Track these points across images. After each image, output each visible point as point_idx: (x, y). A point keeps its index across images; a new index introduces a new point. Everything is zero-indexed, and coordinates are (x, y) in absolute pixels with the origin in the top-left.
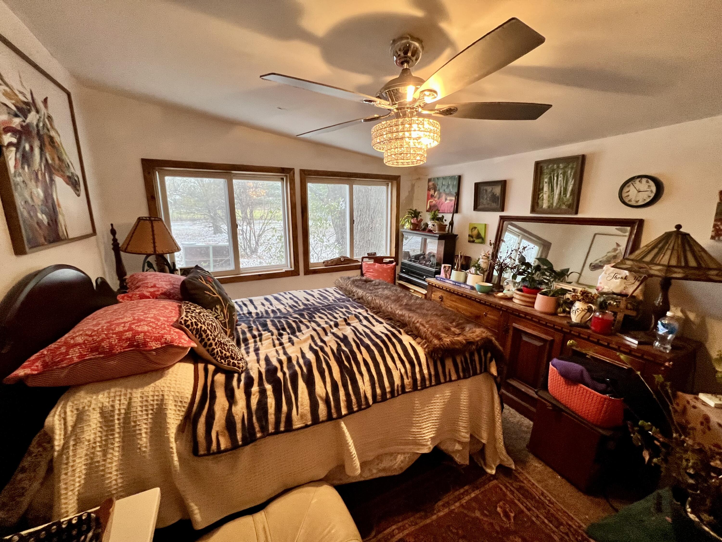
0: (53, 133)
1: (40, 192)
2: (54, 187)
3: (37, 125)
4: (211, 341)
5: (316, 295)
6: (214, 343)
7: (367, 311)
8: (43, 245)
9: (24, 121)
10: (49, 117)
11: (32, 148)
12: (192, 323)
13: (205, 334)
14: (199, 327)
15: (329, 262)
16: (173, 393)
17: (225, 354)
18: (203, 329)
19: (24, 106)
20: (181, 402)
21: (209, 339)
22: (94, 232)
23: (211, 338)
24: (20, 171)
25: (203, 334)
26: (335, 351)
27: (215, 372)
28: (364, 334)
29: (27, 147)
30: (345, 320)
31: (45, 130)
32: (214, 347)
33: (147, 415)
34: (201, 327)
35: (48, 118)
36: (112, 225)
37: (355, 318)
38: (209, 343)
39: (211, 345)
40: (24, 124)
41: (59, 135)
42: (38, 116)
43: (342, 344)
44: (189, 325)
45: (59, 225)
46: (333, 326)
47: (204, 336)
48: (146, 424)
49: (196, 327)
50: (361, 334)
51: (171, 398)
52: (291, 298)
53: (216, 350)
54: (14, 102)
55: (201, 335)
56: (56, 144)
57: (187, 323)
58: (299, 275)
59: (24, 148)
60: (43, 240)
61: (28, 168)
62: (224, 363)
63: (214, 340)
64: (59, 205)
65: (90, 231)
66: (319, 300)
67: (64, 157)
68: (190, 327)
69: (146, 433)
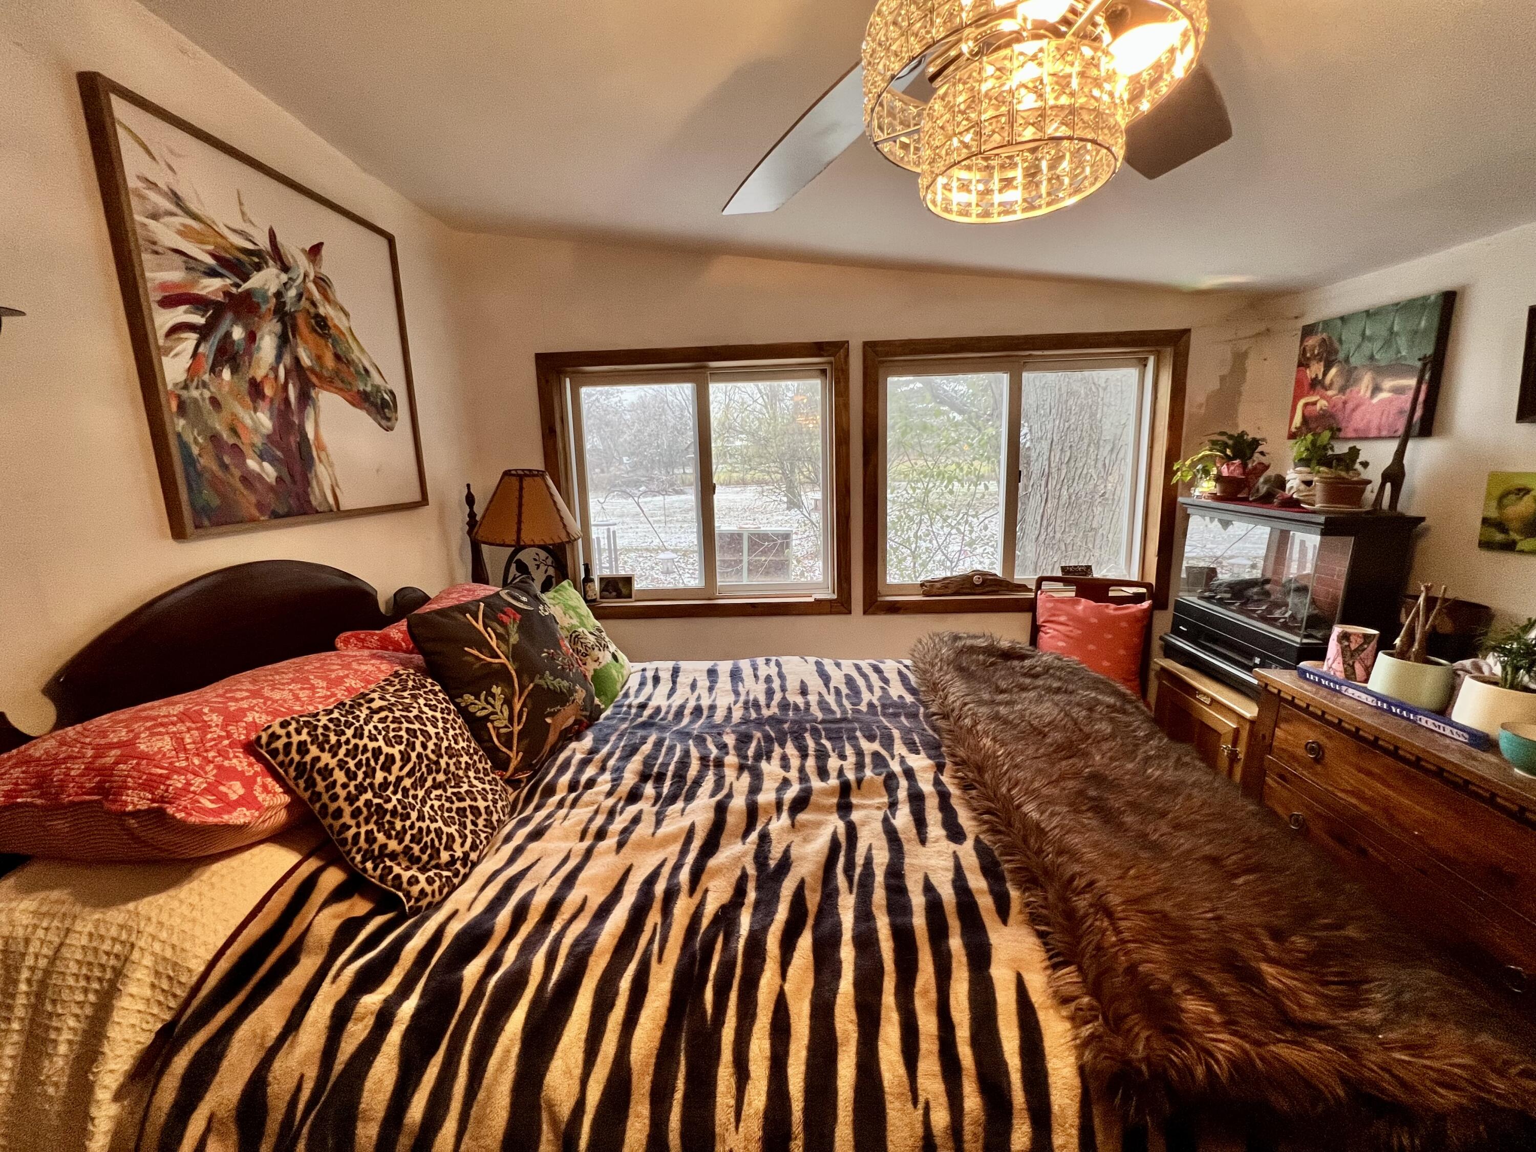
0: (325, 310)
1: (264, 420)
2: (310, 411)
3: (279, 295)
4: (341, 803)
5: (837, 679)
6: (347, 810)
7: (940, 768)
8: (253, 520)
9: (238, 286)
10: (322, 283)
11: (252, 337)
12: (288, 746)
13: (324, 779)
14: (308, 758)
15: (938, 585)
16: (157, 947)
17: (384, 847)
18: (321, 764)
19: (242, 256)
20: (170, 978)
21: (334, 798)
22: (424, 501)
23: (343, 794)
24: (206, 377)
25: (318, 779)
26: (705, 922)
27: (339, 895)
28: (858, 870)
29: (238, 333)
30: (845, 789)
31: (304, 303)
32: (347, 819)
33: (86, 991)
34: (317, 759)
35: (315, 282)
36: (468, 486)
37: (884, 792)
38: (333, 807)
39: (339, 813)
40: (234, 290)
41: (347, 314)
42: (284, 277)
43: (752, 895)
44: (277, 750)
45: (314, 483)
46: (785, 808)
47: (321, 785)
48: (77, 1016)
49: (297, 758)
50: (849, 870)
51: (148, 961)
52: (768, 679)
53: (353, 831)
54: (210, 248)
55: (310, 783)
56: (332, 331)
57: (273, 746)
58: (850, 613)
59: (228, 334)
60: (256, 513)
61: (232, 373)
62: (370, 872)
63: (351, 799)
64: (321, 447)
65: (417, 497)
66: (831, 699)
67: (356, 354)
68: (281, 757)
69: (70, 1042)
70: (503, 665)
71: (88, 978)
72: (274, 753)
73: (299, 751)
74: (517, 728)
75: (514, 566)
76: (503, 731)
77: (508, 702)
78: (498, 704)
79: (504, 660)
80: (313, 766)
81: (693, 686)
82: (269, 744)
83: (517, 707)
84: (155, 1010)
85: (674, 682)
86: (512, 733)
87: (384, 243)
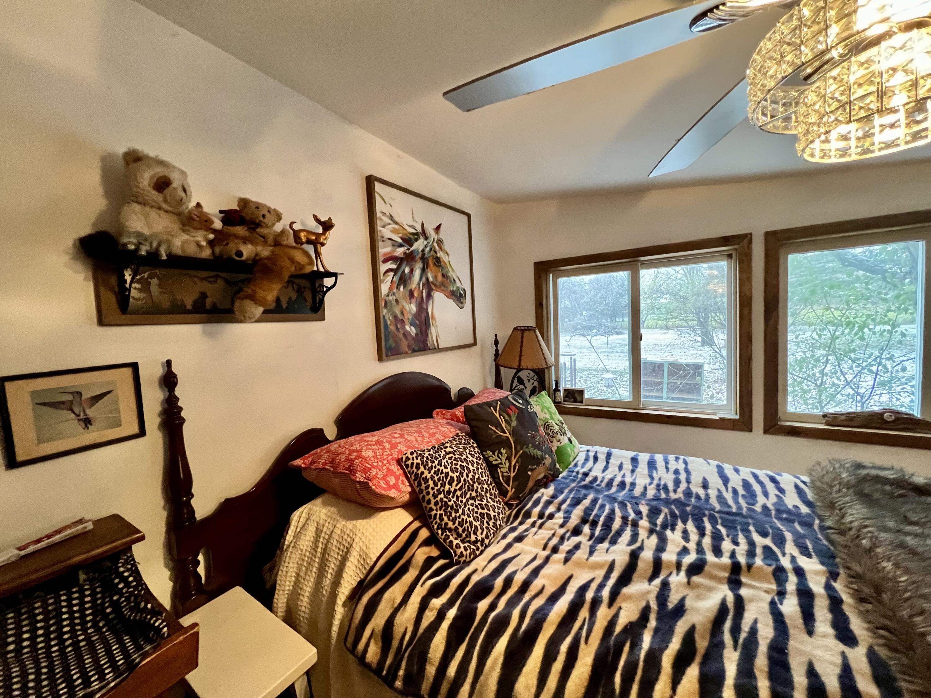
0: (440, 254)
1: (413, 308)
2: (431, 302)
3: (423, 251)
4: (430, 496)
5: (735, 481)
6: (433, 501)
8: (406, 353)
9: (408, 249)
10: (440, 242)
11: (412, 271)
15: (843, 418)
16: (361, 544)
17: (446, 524)
19: (412, 237)
20: (364, 560)
21: (428, 493)
22: (475, 343)
23: (432, 492)
24: (395, 290)
26: (618, 629)
27: (426, 543)
28: (743, 636)
29: (407, 270)
30: (736, 568)
31: (432, 253)
33: (338, 554)
35: (437, 242)
36: (496, 335)
37: (773, 580)
38: (427, 498)
39: (429, 502)
40: (407, 252)
41: (448, 255)
42: (425, 242)
43: (653, 623)
45: (430, 336)
46: (684, 568)
50: (736, 630)
51: (358, 549)
52: (676, 472)
53: (434, 512)
54: (401, 235)
56: (442, 264)
58: (751, 430)
59: (404, 271)
60: (407, 349)
61: (404, 288)
62: (440, 535)
63: (435, 496)
64: (433, 318)
65: (472, 341)
66: (728, 496)
67: (451, 273)
70: (507, 437)
71: (339, 549)
72: (407, 466)
73: (416, 468)
74: (512, 475)
75: (516, 379)
76: (505, 474)
77: (509, 458)
78: (504, 459)
79: (508, 435)
80: (421, 475)
81: (620, 468)
82: (406, 461)
83: (513, 462)
84: (358, 572)
85: (608, 462)
86: (510, 476)
87: (466, 218)
